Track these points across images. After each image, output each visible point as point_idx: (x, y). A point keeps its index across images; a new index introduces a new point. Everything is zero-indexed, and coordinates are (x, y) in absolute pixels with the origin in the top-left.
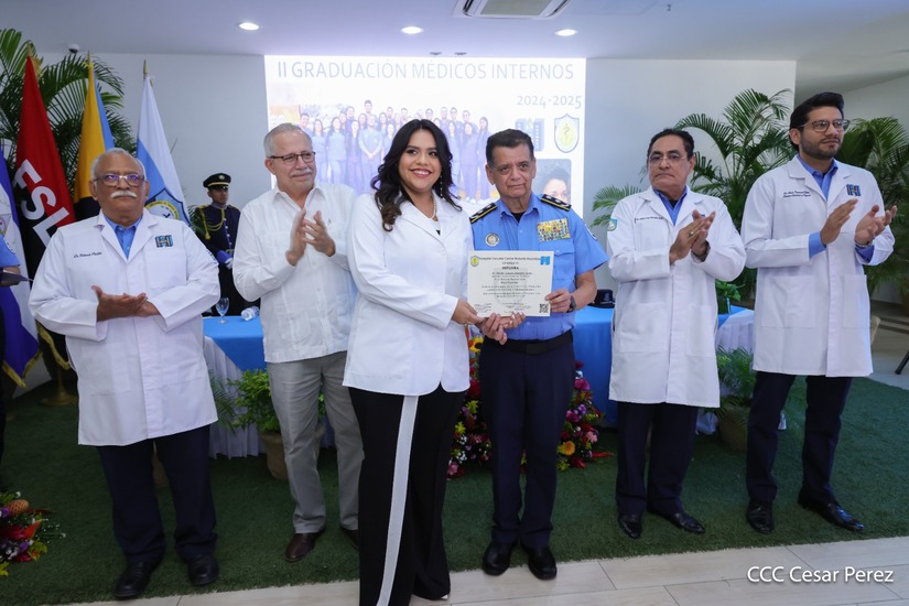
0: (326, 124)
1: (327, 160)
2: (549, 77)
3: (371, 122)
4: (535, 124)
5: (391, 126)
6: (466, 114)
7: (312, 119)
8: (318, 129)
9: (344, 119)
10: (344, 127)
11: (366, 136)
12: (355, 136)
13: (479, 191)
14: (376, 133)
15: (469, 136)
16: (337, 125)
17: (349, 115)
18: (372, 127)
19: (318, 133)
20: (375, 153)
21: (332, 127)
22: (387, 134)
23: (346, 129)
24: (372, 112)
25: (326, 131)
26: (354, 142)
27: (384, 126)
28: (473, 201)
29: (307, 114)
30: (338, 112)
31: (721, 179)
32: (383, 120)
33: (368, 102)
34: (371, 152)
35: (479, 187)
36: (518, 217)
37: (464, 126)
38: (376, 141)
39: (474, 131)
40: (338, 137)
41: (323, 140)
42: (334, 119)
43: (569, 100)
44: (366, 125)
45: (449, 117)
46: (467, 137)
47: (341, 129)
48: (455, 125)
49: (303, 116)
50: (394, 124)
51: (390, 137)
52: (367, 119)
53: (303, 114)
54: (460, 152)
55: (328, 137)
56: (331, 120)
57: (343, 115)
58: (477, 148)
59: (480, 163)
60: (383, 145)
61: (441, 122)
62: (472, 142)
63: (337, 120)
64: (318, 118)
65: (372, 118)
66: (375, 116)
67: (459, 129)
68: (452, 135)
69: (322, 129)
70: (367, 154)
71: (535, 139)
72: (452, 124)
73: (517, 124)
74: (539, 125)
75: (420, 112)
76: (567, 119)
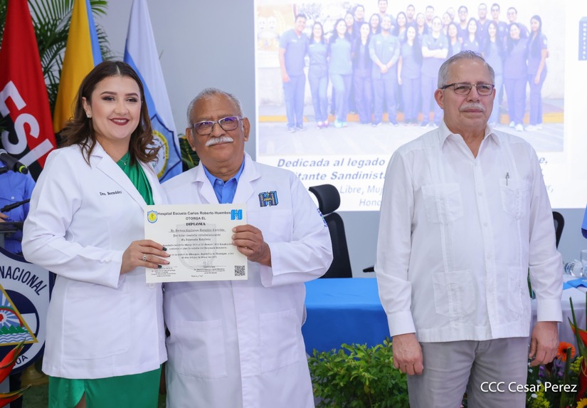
0: (328, 27)
1: (327, 74)
3: (385, 25)
5: (411, 29)
6: (513, 11)
7: (310, 22)
8: (318, 34)
9: (350, 20)
10: (350, 32)
11: (378, 43)
12: (364, 42)
13: (527, 115)
14: (392, 39)
15: (516, 41)
16: (341, 29)
17: (358, 16)
18: (387, 30)
19: (317, 40)
20: (389, 64)
21: (335, 33)
22: (406, 39)
23: (353, 34)
24: (388, 12)
25: (328, 37)
26: (362, 50)
27: (402, 30)
29: (303, 16)
30: (343, 13)
32: (402, 21)
34: (386, 64)
35: (528, 108)
37: (509, 27)
38: (391, 49)
39: (522, 34)
40: (342, 44)
41: (323, 48)
42: (338, 21)
44: (379, 29)
45: (489, 17)
46: (512, 42)
47: (346, 35)
48: (496, 26)
49: (300, 19)
50: (416, 26)
51: (410, 43)
52: (380, 21)
53: (300, 15)
54: (504, 62)
55: (329, 45)
56: (334, 22)
57: (349, 15)
58: (525, 56)
59: (530, 77)
60: (401, 54)
61: (477, 23)
62: (520, 48)
63: (342, 23)
64: (318, 20)
65: (388, 19)
66: (391, 17)
67: (503, 32)
68: (493, 40)
69: (323, 34)
70: (378, 67)
72: (492, 26)
73: (581, 23)
75: (450, 11)
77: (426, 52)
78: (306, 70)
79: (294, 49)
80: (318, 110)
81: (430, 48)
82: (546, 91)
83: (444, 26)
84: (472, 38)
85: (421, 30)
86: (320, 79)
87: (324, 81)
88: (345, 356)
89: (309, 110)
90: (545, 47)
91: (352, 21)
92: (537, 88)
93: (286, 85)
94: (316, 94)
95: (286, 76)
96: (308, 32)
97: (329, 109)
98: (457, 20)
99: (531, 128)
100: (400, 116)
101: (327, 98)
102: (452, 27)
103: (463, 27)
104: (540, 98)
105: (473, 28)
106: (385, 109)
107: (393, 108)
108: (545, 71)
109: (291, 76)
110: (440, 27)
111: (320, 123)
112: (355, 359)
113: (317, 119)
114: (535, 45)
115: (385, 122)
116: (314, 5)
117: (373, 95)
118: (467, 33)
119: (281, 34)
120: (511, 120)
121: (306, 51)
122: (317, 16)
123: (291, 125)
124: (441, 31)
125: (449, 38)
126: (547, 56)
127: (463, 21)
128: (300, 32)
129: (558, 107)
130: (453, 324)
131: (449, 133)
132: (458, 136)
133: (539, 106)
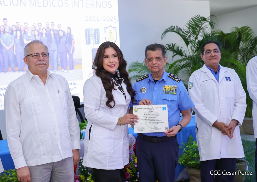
2: (100, 7)
3: (7, 30)
4: (95, 30)
5: (18, 32)
6: (59, 25)
11: (4, 38)
14: (11, 36)
15: (62, 37)
18: (8, 33)
22: (16, 36)
24: (7, 25)
27: (15, 33)
28: (66, 71)
31: (186, 56)
32: (14, 29)
33: (5, 19)
34: (9, 47)
35: (68, 63)
36: (156, 81)
37: (59, 31)
38: (10, 40)
39: (64, 35)
43: (111, 18)
44: (4, 32)
45: (51, 27)
46: (60, 38)
48: (54, 31)
50: (21, 31)
51: (18, 38)
52: (5, 29)
54: (58, 45)
58: (66, 43)
59: (68, 51)
60: (15, 42)
61: (46, 30)
62: (63, 40)
65: (8, 28)
66: (9, 27)
67: (56, 34)
68: (53, 37)
70: (5, 48)
71: (95, 38)
72: (52, 31)
73: (86, 30)
74: (97, 31)
75: (34, 25)
76: (110, 27)
77: (25, 41)
82: (75, 56)
83: (32, 31)
84: (44, 36)
85: (23, 33)
90: (73, 40)
92: (71, 55)
98: (37, 28)
99: (70, 71)
100: (16, 68)
102: (36, 31)
103: (40, 31)
104: (73, 59)
105: (44, 32)
106: (9, 65)
107: (13, 65)
108: (74, 49)
110: (31, 31)
114: (69, 39)
115: (10, 71)
117: (4, 60)
118: (42, 34)
120: (62, 68)
124: (31, 33)
125: (35, 36)
126: (74, 43)
127: (40, 29)
129: (80, 63)
130: (43, 157)
131: (32, 75)
132: (37, 76)
133: (73, 63)
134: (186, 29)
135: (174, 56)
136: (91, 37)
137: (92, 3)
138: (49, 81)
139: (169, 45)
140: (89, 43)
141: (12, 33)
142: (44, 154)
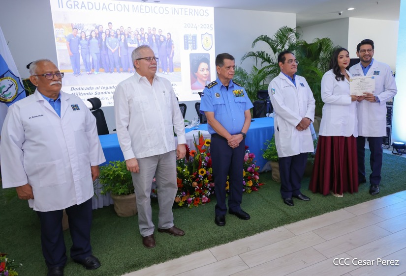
0: (88, 34)
2: (198, 15)
3: (112, 33)
4: (193, 37)
6: (160, 31)
7: (79, 31)
8: (83, 36)
9: (97, 31)
10: (97, 36)
11: (110, 41)
12: (104, 40)
13: (168, 68)
14: (115, 39)
15: (163, 42)
16: (94, 35)
17: (100, 30)
18: (113, 36)
19: (83, 39)
20: (115, 50)
21: (91, 36)
22: (121, 40)
23: (99, 36)
24: (113, 28)
25: (88, 37)
26: (103, 44)
27: (119, 36)
28: (166, 73)
29: (76, 29)
30: (94, 28)
31: (273, 63)
32: (119, 33)
33: (110, 23)
34: (113, 49)
35: (168, 66)
37: (160, 37)
38: (115, 43)
39: (164, 40)
40: (94, 41)
41: (86, 42)
42: (92, 31)
43: (207, 26)
45: (152, 32)
46: (161, 42)
47: (96, 37)
48: (155, 36)
49: (74, 30)
50: (125, 35)
51: (123, 41)
52: (110, 32)
53: (74, 28)
54: (159, 49)
55: (89, 41)
56: (90, 32)
57: (96, 29)
58: (166, 48)
59: (168, 55)
60: (119, 45)
61: (148, 35)
62: (164, 45)
63: (93, 32)
64: (83, 30)
65: (113, 31)
66: (114, 31)
67: (158, 39)
68: (154, 41)
69: (86, 36)
70: (111, 50)
71: (193, 44)
72: (153, 36)
73: (184, 36)
74: (194, 37)
75: (137, 30)
76: (207, 35)
77: (129, 45)
78: (80, 51)
79: (73, 43)
80: (86, 67)
81: (131, 43)
82: (175, 60)
83: (135, 35)
84: (146, 40)
85: (127, 37)
86: (86, 55)
87: (88, 55)
88: (111, 166)
89: (83, 67)
90: (173, 45)
91: (98, 31)
92: (171, 59)
93: (71, 57)
94: (85, 61)
95: (71, 53)
96: (79, 35)
97: (91, 67)
98: (140, 33)
99: (170, 73)
100: (121, 69)
101: (90, 63)
102: (138, 35)
103: (143, 36)
104: (172, 63)
105: (146, 36)
106: (115, 67)
107: (118, 66)
108: (173, 53)
109: (73, 53)
110: (134, 35)
111: (88, 73)
112: (116, 167)
113: (87, 71)
114: (169, 44)
115: (115, 72)
116: (80, 24)
118: (144, 38)
119: (67, 36)
120: (163, 71)
121: (79, 43)
122: (83, 29)
123: (75, 73)
124: (134, 37)
125: (138, 40)
126: (174, 48)
127: (142, 34)
128: (76, 35)
129: (179, 66)
130: (150, 150)
131: (140, 76)
132: (145, 77)
133: (172, 66)
134: (274, 38)
135: (262, 63)
136: (189, 42)
137: (191, 11)
138: (155, 82)
139: (258, 53)
140: (188, 49)
141: (117, 37)
142: (152, 148)
